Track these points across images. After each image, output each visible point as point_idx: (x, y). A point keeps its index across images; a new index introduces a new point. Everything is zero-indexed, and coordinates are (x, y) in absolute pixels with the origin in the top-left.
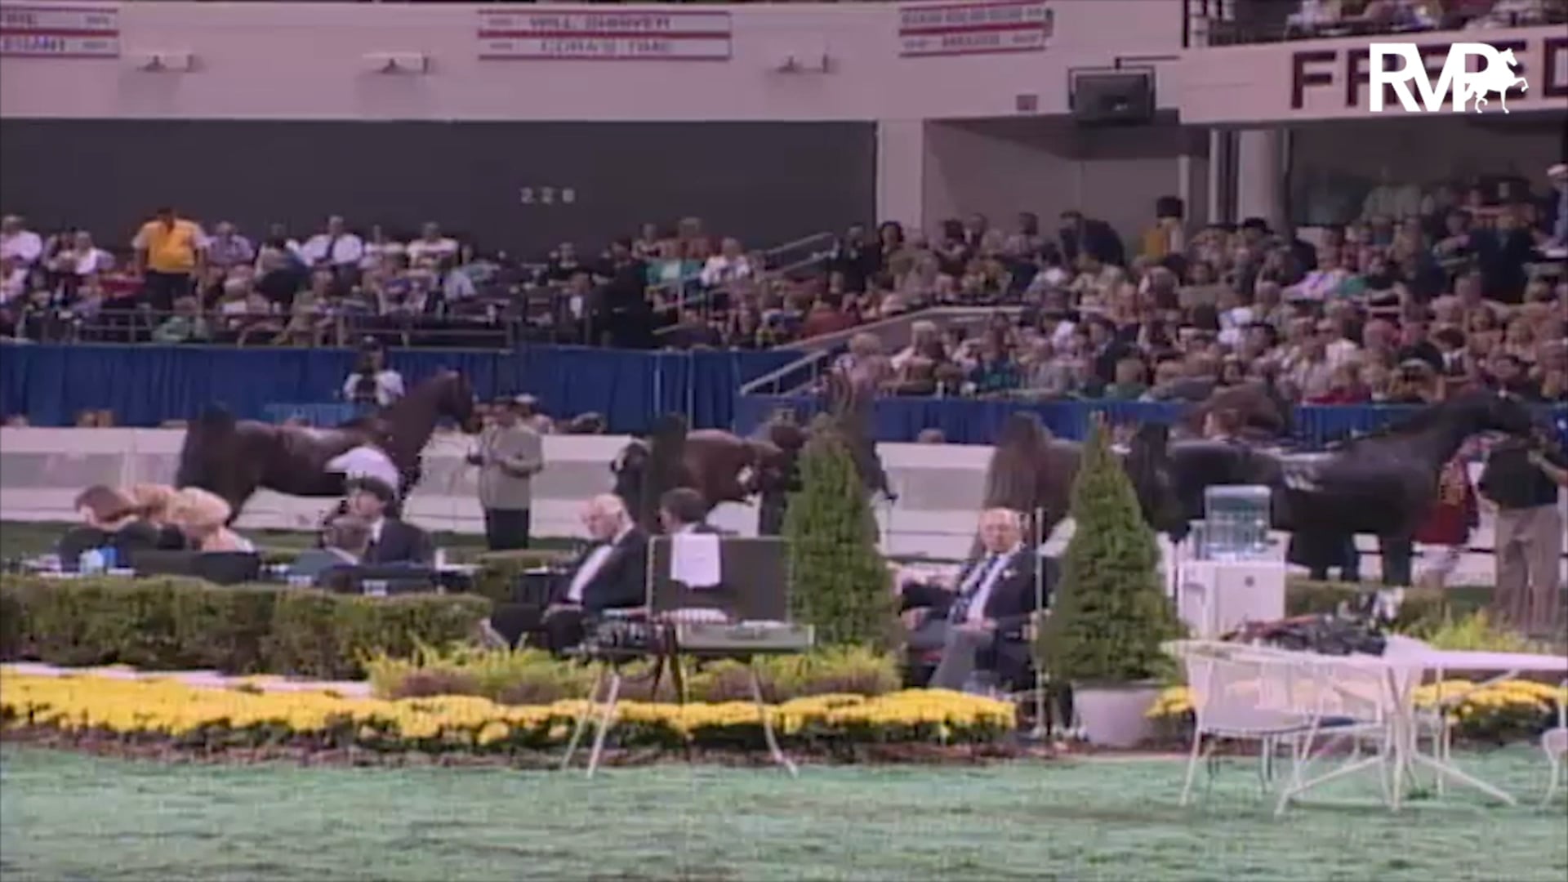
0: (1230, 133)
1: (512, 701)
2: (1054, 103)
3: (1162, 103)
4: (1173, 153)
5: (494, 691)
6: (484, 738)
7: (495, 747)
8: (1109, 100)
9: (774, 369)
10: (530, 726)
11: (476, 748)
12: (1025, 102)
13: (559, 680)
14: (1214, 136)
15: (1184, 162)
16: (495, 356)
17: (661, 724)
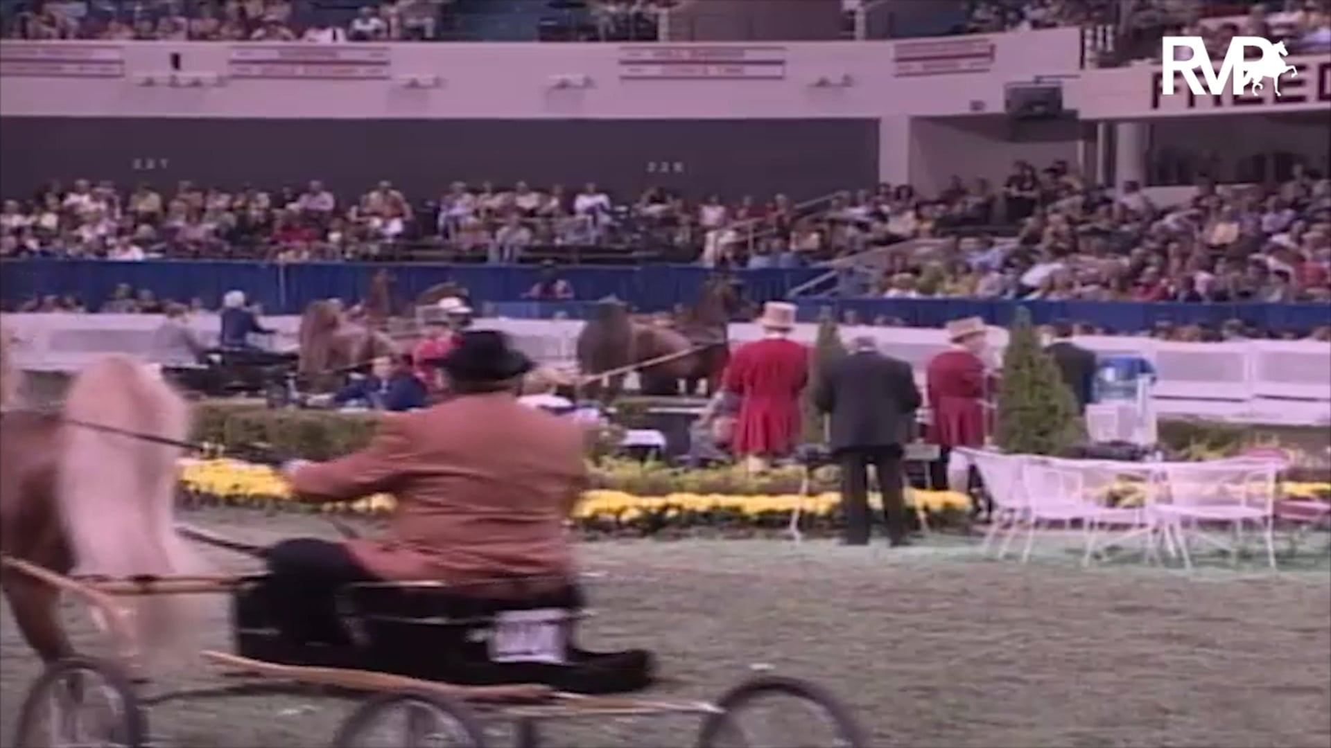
0: (1111, 125)
1: (642, 494)
2: (996, 105)
3: (1067, 104)
4: (1073, 137)
5: (630, 487)
6: (625, 517)
7: (632, 523)
8: (1030, 104)
9: (808, 279)
10: (654, 511)
11: (619, 525)
12: (976, 105)
13: (673, 480)
14: (1101, 129)
15: (1080, 145)
16: (632, 272)
17: (737, 509)
